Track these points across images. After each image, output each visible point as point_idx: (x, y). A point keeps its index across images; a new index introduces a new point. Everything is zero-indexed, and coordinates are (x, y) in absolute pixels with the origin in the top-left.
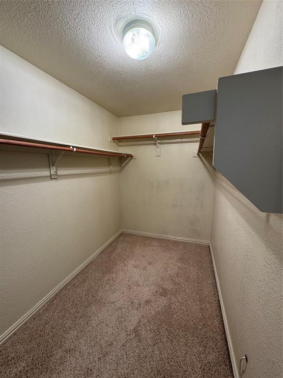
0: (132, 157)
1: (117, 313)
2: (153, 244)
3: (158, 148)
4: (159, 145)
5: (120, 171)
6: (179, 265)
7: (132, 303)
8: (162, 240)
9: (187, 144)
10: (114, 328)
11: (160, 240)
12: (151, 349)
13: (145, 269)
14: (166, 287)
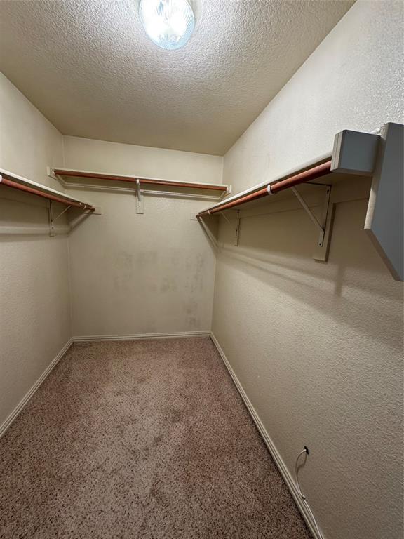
0: (94, 210)
1: (112, 482)
2: (135, 350)
3: (139, 200)
4: (142, 197)
5: (68, 233)
6: (184, 371)
7: (133, 453)
8: (147, 341)
9: (183, 200)
10: (117, 510)
11: (145, 343)
12: (186, 506)
13: (135, 391)
14: (176, 407)
